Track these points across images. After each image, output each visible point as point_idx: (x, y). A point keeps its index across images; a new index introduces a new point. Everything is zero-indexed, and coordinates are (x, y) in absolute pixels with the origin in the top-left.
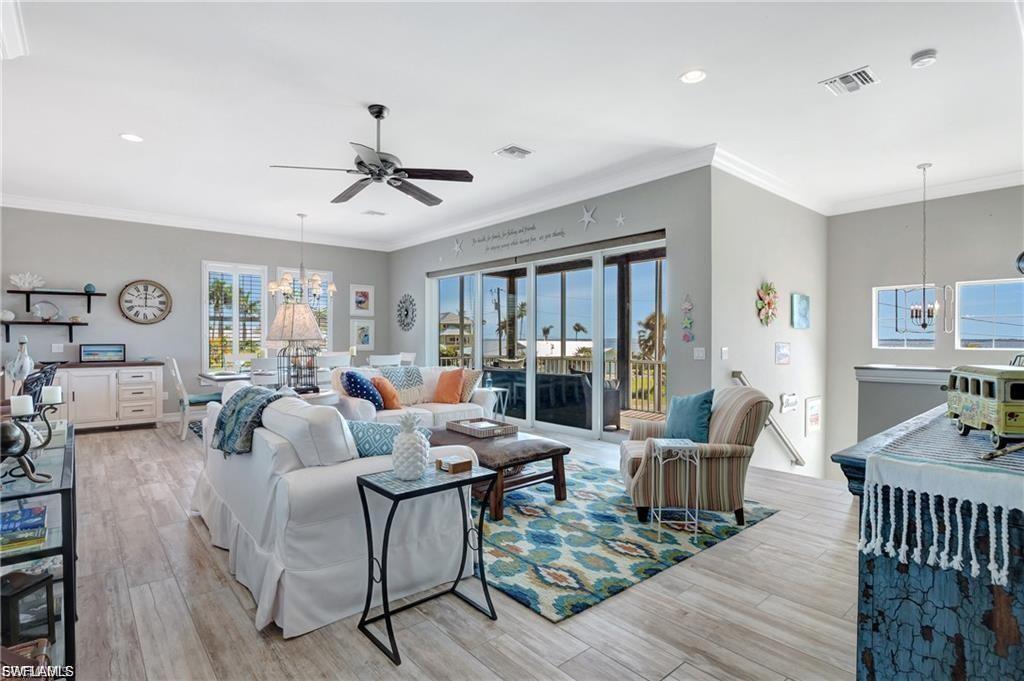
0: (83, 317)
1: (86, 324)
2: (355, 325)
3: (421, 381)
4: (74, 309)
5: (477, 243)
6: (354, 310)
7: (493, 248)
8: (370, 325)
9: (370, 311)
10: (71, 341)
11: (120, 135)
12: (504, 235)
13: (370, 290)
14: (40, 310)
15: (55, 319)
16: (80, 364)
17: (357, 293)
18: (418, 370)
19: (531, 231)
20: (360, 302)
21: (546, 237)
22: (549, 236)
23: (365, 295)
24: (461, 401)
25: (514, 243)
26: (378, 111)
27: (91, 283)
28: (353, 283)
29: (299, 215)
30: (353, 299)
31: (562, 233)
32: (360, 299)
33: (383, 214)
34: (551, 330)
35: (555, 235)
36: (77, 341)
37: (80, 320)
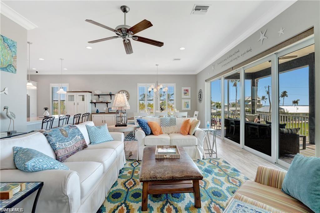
0: (109, 100)
1: (110, 103)
2: (183, 101)
3: (175, 124)
4: (108, 99)
5: (219, 64)
6: (183, 96)
7: (224, 65)
8: (189, 101)
9: (189, 96)
10: (107, 107)
11: (86, 47)
12: (228, 58)
13: (189, 89)
14: (101, 99)
15: (103, 101)
16: (109, 113)
17: (184, 90)
18: (175, 119)
19: (238, 53)
20: (186, 93)
21: (244, 54)
22: (245, 53)
23: (187, 90)
24: (189, 134)
25: (231, 61)
26: (124, 9)
27: (111, 92)
28: (183, 87)
29: (156, 65)
30: (183, 92)
31: (250, 50)
32: (186, 92)
33: (180, 59)
34: (299, 102)
35: (248, 52)
36: (109, 107)
37: (108, 102)
